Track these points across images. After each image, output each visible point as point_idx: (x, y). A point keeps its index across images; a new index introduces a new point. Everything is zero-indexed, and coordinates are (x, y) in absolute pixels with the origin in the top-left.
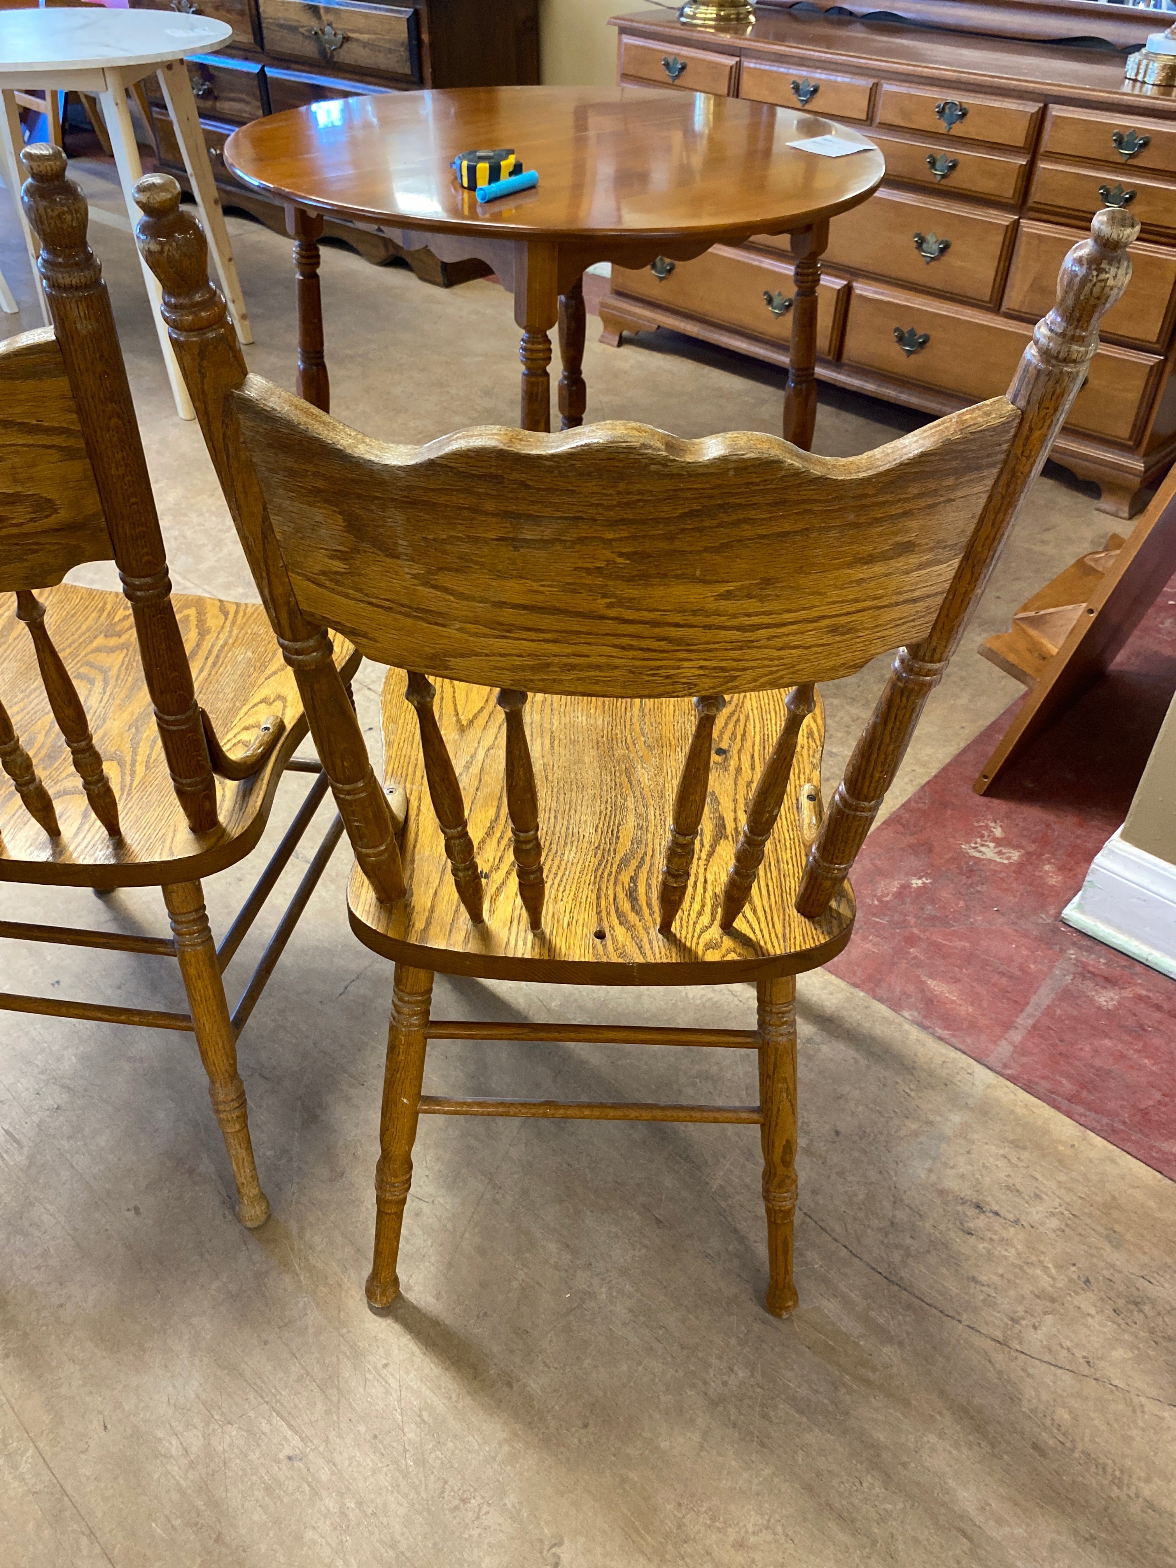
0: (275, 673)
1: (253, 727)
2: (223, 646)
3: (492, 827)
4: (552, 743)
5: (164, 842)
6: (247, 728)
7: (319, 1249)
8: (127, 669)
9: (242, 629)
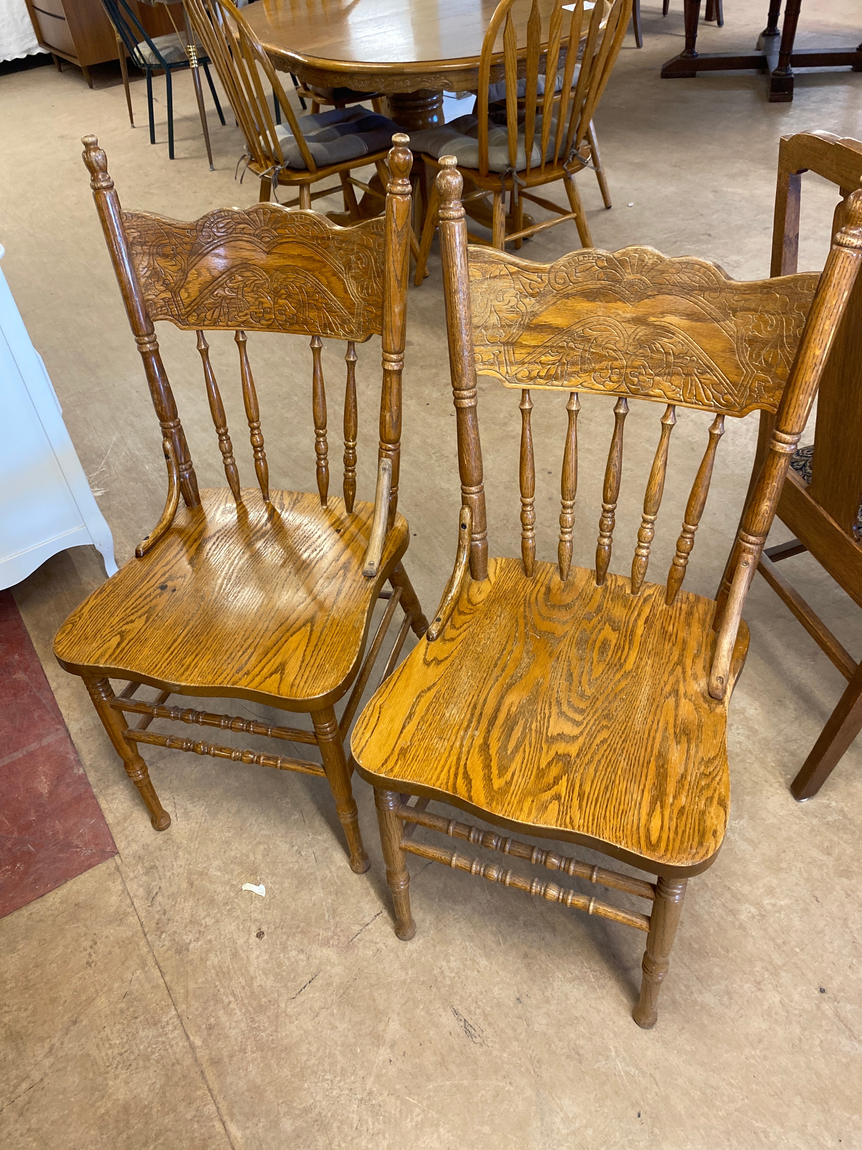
0: (429, 689)
1: (448, 640)
2: (468, 726)
6: (453, 639)
8: (545, 714)
9: (452, 746)
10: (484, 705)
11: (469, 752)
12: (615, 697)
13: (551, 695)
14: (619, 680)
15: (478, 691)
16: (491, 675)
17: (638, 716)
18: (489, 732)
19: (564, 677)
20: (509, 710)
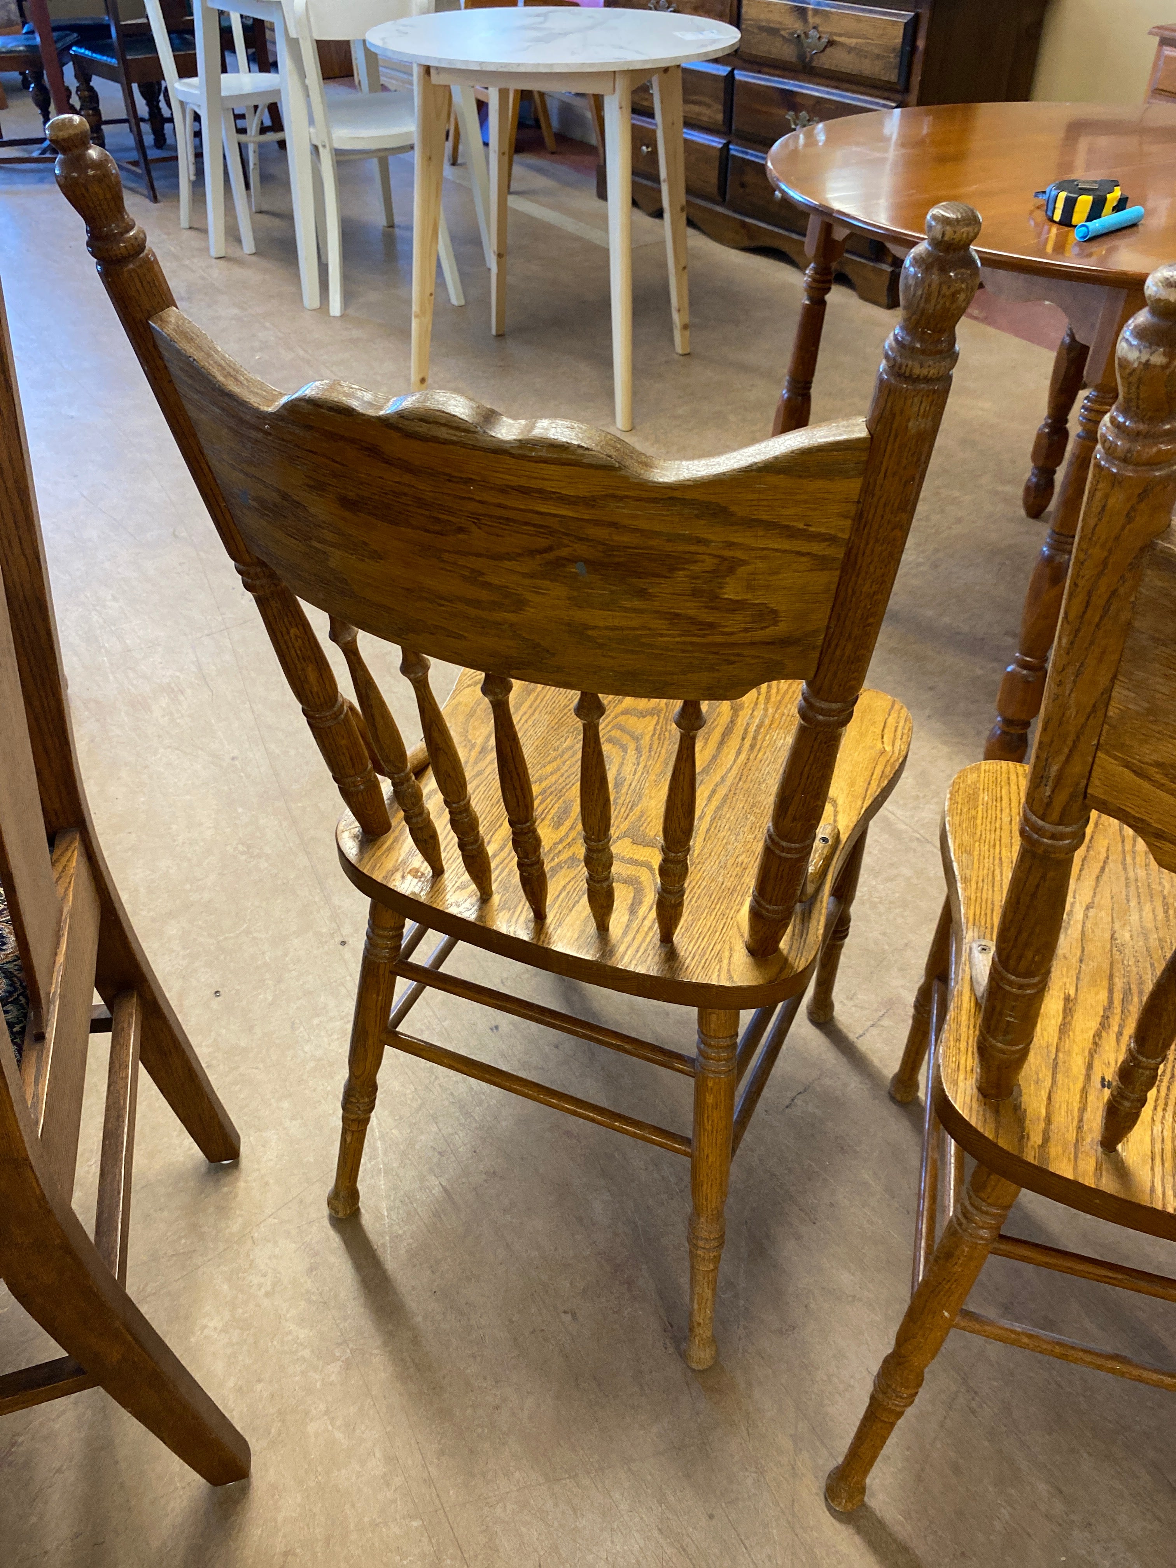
2: (760, 726)
3: (1106, 1018)
4: (1166, 912)
5: (720, 961)
7: (769, 1414)
8: (659, 739)
9: (778, 708)
10: (740, 748)
11: (756, 704)
12: (563, 753)
13: (648, 760)
14: (552, 774)
15: (749, 764)
16: (732, 784)
17: (542, 729)
18: (732, 722)
19: (627, 783)
20: (706, 743)
